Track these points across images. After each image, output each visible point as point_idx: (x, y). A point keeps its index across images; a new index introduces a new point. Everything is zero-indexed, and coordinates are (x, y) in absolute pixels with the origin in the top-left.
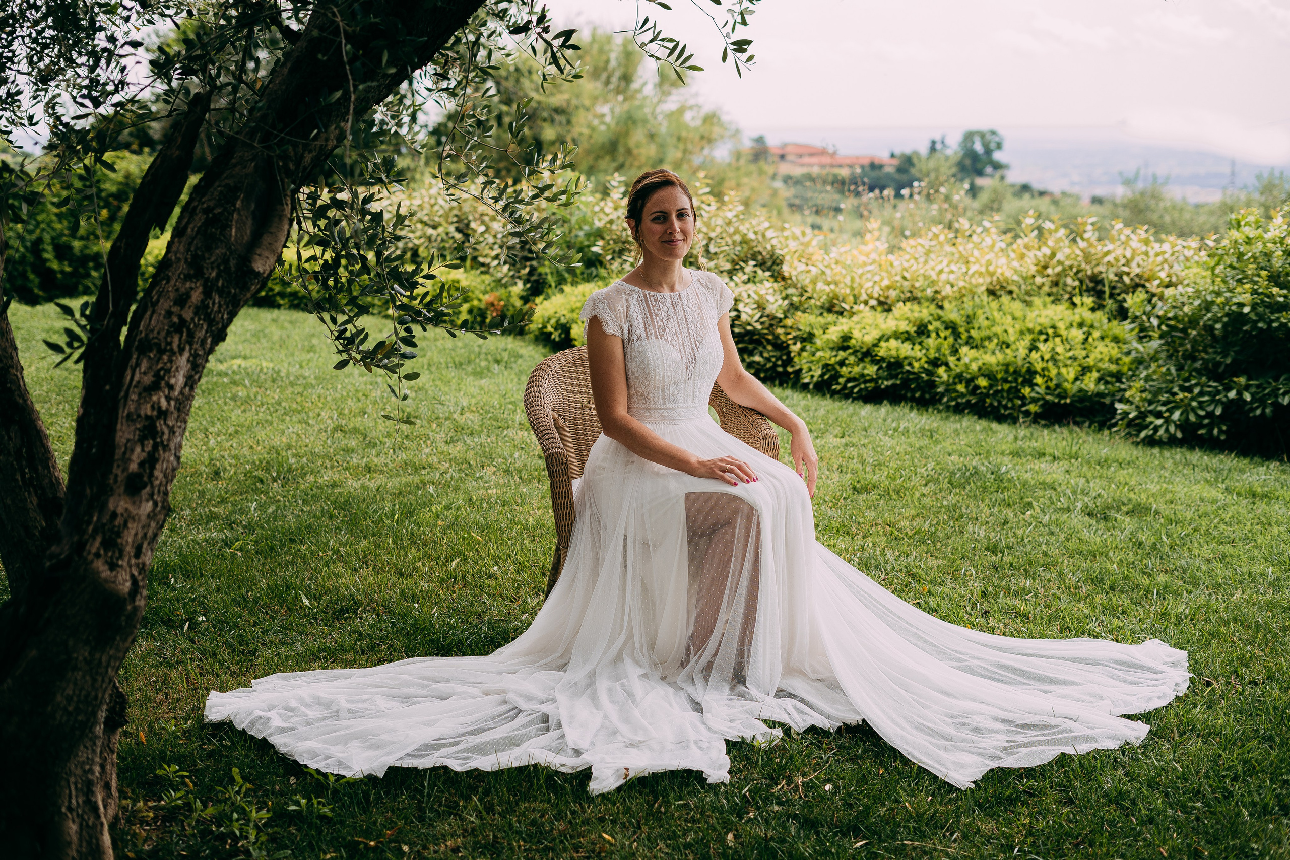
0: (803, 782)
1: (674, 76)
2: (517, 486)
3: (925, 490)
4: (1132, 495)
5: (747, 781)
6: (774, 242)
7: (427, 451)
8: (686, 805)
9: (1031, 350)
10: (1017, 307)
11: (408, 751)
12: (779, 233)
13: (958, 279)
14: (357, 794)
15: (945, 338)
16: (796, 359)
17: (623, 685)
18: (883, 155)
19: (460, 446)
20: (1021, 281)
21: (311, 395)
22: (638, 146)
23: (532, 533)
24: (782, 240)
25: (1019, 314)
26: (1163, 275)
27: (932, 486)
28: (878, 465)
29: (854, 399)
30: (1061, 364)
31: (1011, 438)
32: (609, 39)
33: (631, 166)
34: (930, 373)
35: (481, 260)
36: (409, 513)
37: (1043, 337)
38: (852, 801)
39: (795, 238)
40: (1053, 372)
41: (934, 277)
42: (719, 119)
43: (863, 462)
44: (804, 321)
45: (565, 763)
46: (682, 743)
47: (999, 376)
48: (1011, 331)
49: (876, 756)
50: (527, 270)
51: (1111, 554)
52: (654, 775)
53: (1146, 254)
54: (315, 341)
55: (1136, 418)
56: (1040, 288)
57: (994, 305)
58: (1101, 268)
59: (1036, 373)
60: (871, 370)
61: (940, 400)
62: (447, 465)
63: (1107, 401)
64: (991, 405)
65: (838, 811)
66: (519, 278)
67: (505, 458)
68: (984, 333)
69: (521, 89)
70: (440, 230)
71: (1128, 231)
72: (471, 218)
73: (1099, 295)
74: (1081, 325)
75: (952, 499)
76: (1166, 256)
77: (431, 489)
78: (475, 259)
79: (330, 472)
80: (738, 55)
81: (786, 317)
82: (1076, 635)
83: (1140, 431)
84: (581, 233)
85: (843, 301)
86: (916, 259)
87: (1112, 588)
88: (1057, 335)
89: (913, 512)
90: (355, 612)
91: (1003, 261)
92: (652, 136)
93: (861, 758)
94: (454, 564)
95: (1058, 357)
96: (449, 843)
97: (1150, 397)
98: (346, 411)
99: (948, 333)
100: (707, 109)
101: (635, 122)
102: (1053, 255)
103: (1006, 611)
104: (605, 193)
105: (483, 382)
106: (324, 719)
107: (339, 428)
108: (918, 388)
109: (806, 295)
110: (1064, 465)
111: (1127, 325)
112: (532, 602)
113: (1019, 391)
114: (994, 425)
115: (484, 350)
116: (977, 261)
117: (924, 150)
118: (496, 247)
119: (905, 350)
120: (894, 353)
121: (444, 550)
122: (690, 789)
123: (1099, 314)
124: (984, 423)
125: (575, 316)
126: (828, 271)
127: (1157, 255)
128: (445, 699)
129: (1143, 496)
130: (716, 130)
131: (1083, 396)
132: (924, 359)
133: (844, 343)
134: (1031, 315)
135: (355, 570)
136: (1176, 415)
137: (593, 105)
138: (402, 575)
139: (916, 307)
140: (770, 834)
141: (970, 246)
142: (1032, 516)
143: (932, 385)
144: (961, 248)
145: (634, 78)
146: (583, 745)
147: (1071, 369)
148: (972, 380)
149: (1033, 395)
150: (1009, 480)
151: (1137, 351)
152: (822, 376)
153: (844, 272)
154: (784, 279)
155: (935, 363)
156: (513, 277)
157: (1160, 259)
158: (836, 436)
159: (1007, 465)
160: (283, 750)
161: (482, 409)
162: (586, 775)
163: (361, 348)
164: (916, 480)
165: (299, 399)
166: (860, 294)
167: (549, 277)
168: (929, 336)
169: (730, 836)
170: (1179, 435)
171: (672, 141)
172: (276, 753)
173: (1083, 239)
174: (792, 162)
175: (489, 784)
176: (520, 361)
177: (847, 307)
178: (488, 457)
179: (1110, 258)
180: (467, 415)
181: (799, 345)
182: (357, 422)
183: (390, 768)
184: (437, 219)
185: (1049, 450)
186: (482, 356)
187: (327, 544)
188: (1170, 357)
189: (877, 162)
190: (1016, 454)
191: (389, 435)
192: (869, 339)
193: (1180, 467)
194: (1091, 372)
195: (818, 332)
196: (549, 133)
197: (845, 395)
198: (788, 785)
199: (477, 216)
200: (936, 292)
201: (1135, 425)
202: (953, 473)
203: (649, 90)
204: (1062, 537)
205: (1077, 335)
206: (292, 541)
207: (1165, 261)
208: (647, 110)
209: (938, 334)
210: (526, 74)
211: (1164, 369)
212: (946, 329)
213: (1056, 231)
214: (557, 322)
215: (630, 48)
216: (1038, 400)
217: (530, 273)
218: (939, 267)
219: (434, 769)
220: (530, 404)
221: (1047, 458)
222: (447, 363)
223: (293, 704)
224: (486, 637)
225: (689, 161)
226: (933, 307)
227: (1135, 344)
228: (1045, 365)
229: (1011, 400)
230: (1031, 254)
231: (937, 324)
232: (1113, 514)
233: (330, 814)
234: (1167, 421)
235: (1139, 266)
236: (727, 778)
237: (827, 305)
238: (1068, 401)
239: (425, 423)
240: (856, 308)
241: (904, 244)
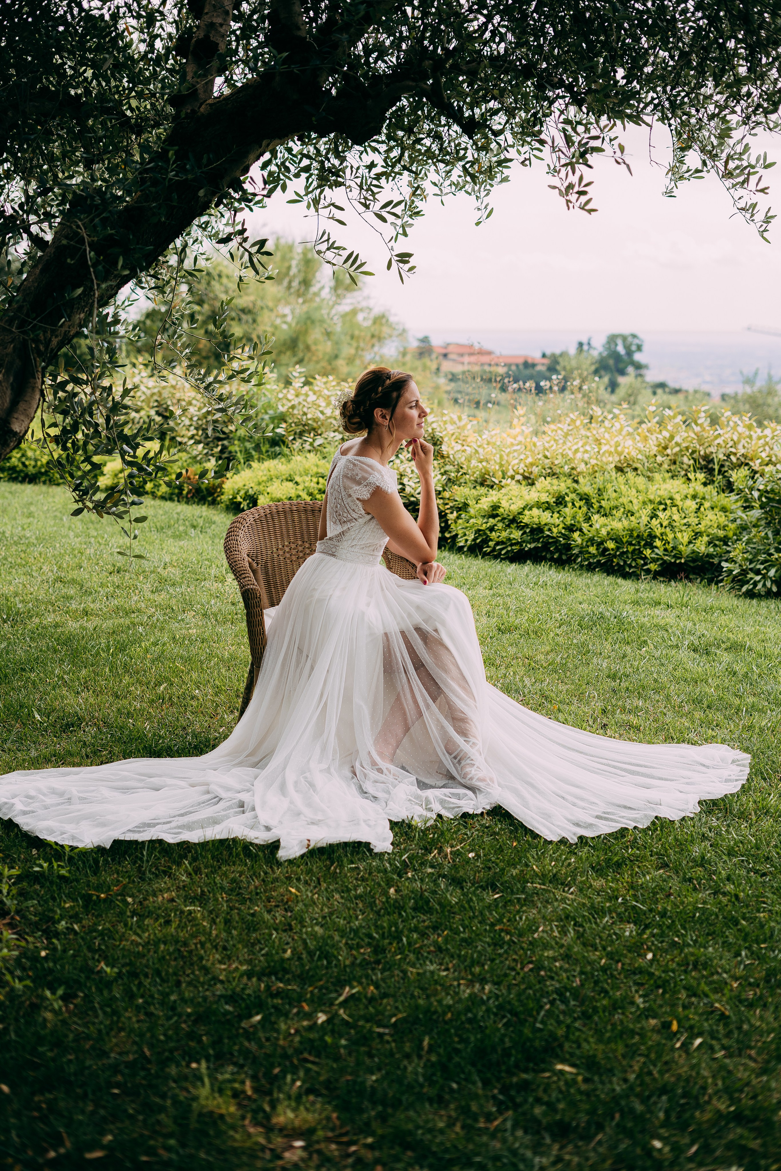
0: (451, 852)
1: (348, 280)
2: (214, 627)
3: (558, 631)
4: (730, 635)
5: (406, 850)
6: (434, 425)
7: (136, 598)
8: (357, 868)
9: (652, 518)
10: (641, 481)
11: (130, 827)
12: (439, 418)
13: (590, 458)
14: (88, 860)
15: (580, 508)
16: (452, 526)
17: (305, 778)
18: (536, 355)
19: (163, 595)
20: (645, 460)
21: (34, 551)
22: (316, 343)
23: (230, 662)
24: (442, 424)
25: (642, 487)
26: (764, 455)
27: (564, 628)
28: (520, 611)
29: (502, 559)
30: (677, 530)
31: (633, 590)
32: (291, 248)
33: (310, 360)
34: (566, 537)
35: (179, 439)
36: (122, 648)
37: (663, 507)
38: (490, 865)
39: (453, 423)
40: (671, 536)
41: (571, 455)
42: (387, 321)
43: (507, 609)
44: (460, 493)
45: (259, 837)
46: (354, 821)
47: (625, 540)
48: (635, 501)
49: (511, 832)
50: (219, 448)
51: (710, 680)
52: (331, 846)
53: (750, 437)
54: (33, 508)
55: (740, 574)
56: (661, 465)
57: (621, 479)
58: (713, 449)
59: (655, 537)
60: (516, 535)
61: (575, 561)
62: (153, 610)
63: (716, 561)
64: (618, 564)
65: (479, 872)
66: (212, 455)
67: (202, 605)
68: (613, 503)
69: (212, 291)
70: (142, 413)
71: (736, 418)
72: (169, 403)
73: (710, 471)
74: (694, 497)
75: (582, 638)
76: (768, 439)
77: (141, 629)
78: (173, 439)
79: (53, 616)
80: (401, 265)
81: (444, 490)
82: (678, 743)
83: (742, 586)
84: (266, 417)
85: (493, 476)
86: (555, 440)
87: (709, 707)
88: (674, 505)
89: (548, 648)
90: (79, 726)
91: (629, 442)
92: (328, 334)
93: (498, 834)
94: (162, 688)
95: (674, 524)
96: (165, 895)
97: (750, 557)
98: (65, 565)
99: (582, 503)
100: (377, 311)
101: (313, 322)
102: (672, 437)
103: (620, 725)
104: (288, 383)
105: (181, 543)
106: (59, 804)
107: (60, 580)
108: (557, 550)
109: (462, 471)
110: (677, 611)
111: (733, 497)
112: (228, 718)
113: (642, 552)
114: (620, 581)
115: (182, 517)
116: (608, 443)
117: (572, 350)
118: (192, 428)
119: (545, 517)
120: (536, 520)
121: (152, 675)
122: (360, 856)
123: (710, 487)
124: (611, 579)
125: (261, 488)
126: (480, 450)
127: (759, 438)
128: (158, 790)
129: (740, 636)
130: (385, 330)
131: (695, 557)
132: (562, 525)
133: (494, 512)
134: (652, 488)
135: (78, 693)
136: (772, 572)
137: (276, 306)
138: (117, 697)
139: (555, 481)
140: (424, 887)
141: (602, 430)
142: (647, 651)
143: (568, 547)
144: (595, 432)
145: (314, 282)
146: (271, 823)
147: (685, 534)
148: (602, 543)
149: (653, 556)
150: (629, 623)
151: (741, 518)
152: (474, 540)
153: (494, 451)
154: (443, 457)
155: (571, 529)
156: (206, 454)
157: (762, 441)
158: (485, 588)
159: (628, 611)
160: (25, 828)
161: (183, 565)
162: (275, 846)
163: (94, 498)
164: (550, 624)
165: (23, 555)
166: (508, 470)
167: (239, 455)
168: (566, 506)
169: (392, 890)
170: (775, 589)
171: (346, 339)
172: (20, 830)
173: (697, 424)
174: (454, 360)
175: (196, 852)
176: (213, 526)
177: (497, 482)
178: (188, 604)
179: (720, 441)
180: (170, 569)
181: (455, 514)
182: (74, 574)
183: (115, 841)
184: (139, 403)
185: (664, 600)
186: (181, 522)
187: (53, 672)
188: (768, 524)
189: (530, 361)
190: (636, 603)
191: (102, 585)
192: (515, 508)
193: (774, 614)
194: (702, 536)
195: (471, 502)
196: (237, 330)
197: (495, 555)
198: (439, 854)
199: (175, 401)
200: (573, 469)
201: (739, 580)
202: (583, 618)
203: (326, 293)
204: (671, 668)
205: (691, 505)
206: (23, 670)
207: (767, 443)
208: (324, 312)
209: (573, 504)
210: (216, 278)
211: (763, 534)
212: (581, 500)
213: (674, 417)
214: (246, 493)
215: (310, 256)
216: (658, 559)
217: (222, 452)
218: (575, 447)
219: (151, 841)
220: (229, 550)
221: (662, 606)
222: (150, 528)
223: (32, 793)
224: (190, 744)
225: (361, 357)
226: (569, 481)
227: (740, 513)
228: (663, 530)
229: (635, 560)
230: (654, 437)
231: (573, 496)
232: (713, 649)
233: (67, 875)
234: (765, 577)
235: (744, 447)
236: (390, 849)
237: (479, 480)
238: (683, 561)
239: (133, 576)
240: (504, 481)
241: (546, 428)
